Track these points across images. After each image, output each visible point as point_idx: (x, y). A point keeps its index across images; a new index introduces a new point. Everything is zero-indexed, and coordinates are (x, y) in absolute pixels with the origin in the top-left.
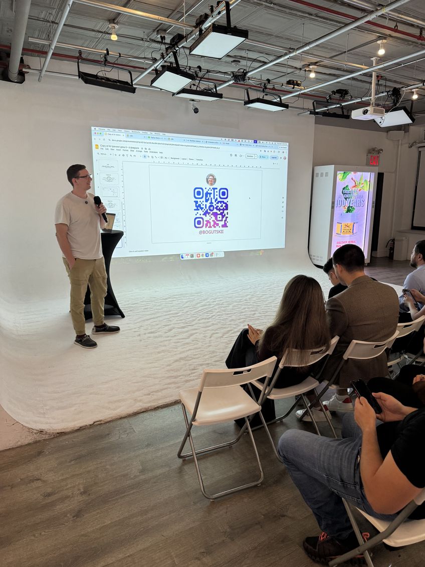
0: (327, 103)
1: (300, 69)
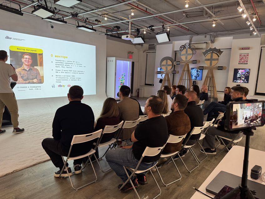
0: (112, 31)
1: (101, 15)
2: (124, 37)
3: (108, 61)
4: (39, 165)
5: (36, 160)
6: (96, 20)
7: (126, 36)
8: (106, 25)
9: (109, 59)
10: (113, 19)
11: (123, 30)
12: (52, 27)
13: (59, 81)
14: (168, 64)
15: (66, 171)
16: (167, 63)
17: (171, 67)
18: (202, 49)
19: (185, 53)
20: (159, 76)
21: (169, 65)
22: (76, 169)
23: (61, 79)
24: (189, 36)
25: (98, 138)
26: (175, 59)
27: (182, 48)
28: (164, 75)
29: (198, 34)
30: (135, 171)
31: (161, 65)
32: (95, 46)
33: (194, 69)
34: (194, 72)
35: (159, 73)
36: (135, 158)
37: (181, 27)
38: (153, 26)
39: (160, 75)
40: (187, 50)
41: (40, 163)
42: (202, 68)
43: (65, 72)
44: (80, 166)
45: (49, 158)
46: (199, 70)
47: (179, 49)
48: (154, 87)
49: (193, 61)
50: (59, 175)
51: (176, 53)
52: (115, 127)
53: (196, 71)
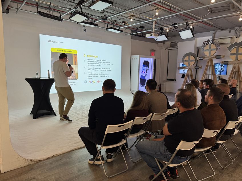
0: (137, 31)
1: (127, 17)
2: (148, 36)
3: (133, 58)
4: (75, 151)
5: (72, 146)
6: (123, 22)
7: (150, 34)
8: (132, 26)
9: (133, 57)
10: (138, 20)
11: (147, 30)
12: (85, 30)
13: (91, 77)
14: (191, 59)
15: (99, 159)
16: (189, 59)
17: (194, 62)
18: (226, 43)
19: (208, 48)
20: (182, 72)
21: (192, 61)
22: (108, 157)
23: (92, 76)
24: (212, 32)
25: (129, 128)
26: (197, 54)
27: (205, 44)
28: (186, 71)
29: (221, 29)
30: (169, 165)
31: (183, 61)
32: (121, 46)
33: (218, 64)
34: (218, 67)
35: (182, 68)
36: (168, 151)
37: (204, 23)
38: (176, 24)
39: (182, 70)
40: (210, 45)
41: (75, 150)
42: (227, 63)
43: (95, 69)
44: (111, 154)
45: (84, 145)
46: (223, 65)
47: (202, 45)
48: (176, 82)
49: (217, 56)
50: (93, 162)
51: (198, 49)
52: (144, 119)
53: (220, 66)
